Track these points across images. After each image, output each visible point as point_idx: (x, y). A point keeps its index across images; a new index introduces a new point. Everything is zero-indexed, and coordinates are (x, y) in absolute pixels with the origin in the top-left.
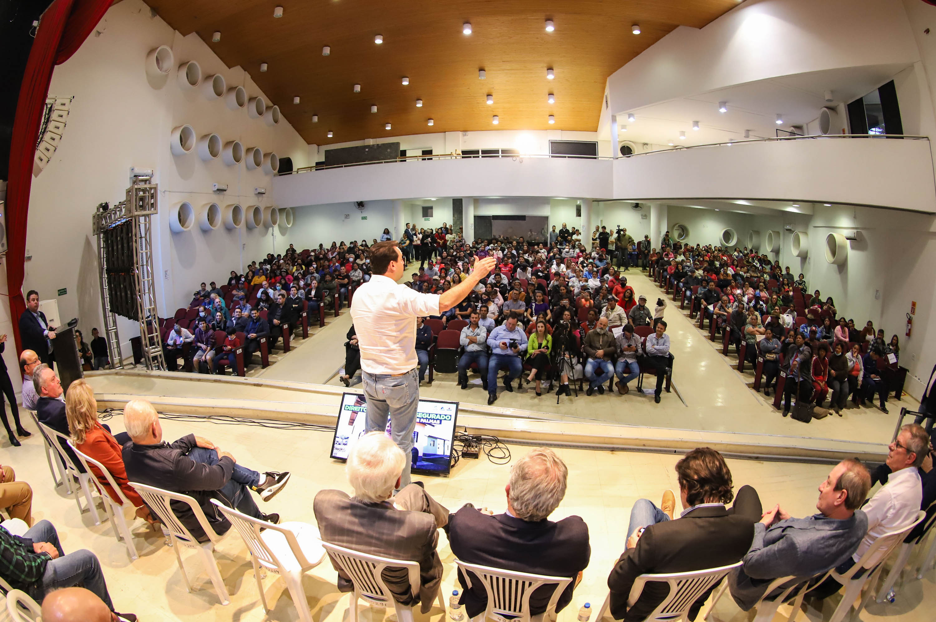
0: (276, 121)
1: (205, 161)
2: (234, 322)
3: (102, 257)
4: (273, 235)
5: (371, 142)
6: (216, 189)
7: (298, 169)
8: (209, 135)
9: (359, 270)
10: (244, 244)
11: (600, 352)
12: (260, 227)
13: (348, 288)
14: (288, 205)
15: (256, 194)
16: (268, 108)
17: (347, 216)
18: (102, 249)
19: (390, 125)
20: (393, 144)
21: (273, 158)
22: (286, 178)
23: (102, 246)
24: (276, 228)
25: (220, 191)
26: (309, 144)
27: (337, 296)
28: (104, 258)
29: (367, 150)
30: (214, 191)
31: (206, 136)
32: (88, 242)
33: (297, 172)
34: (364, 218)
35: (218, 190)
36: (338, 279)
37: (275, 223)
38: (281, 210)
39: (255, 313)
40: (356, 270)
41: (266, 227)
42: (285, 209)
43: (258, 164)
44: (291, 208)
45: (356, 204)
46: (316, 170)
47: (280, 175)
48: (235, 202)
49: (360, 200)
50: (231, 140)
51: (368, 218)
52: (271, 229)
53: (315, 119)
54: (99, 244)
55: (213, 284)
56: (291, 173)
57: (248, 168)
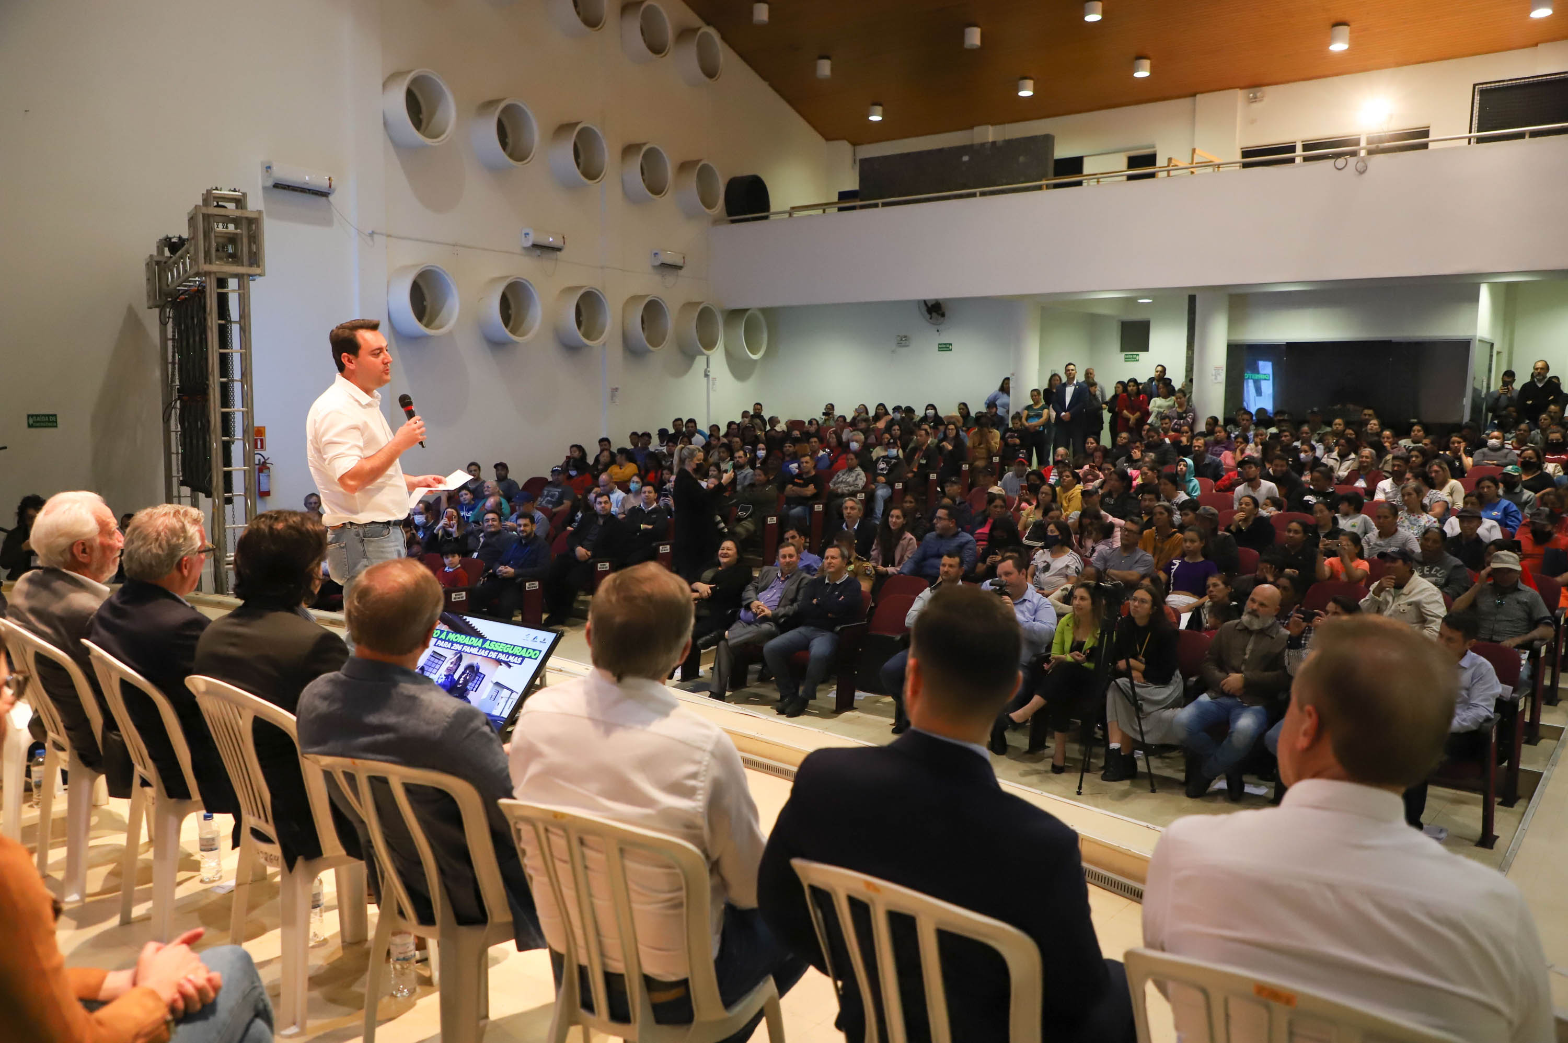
0: (710, 72)
1: (494, 170)
2: (482, 540)
3: (170, 360)
4: (706, 375)
5: (990, 134)
6: (529, 244)
7: (793, 208)
8: (499, 101)
9: (859, 470)
10: (616, 389)
11: (1234, 679)
12: (662, 354)
13: (812, 508)
14: (753, 301)
15: (654, 267)
16: (685, 34)
17: (903, 341)
18: (170, 343)
19: (1030, 83)
20: (1033, 139)
21: (705, 175)
22: (749, 230)
23: (170, 335)
24: (717, 356)
25: (541, 249)
26: (827, 139)
27: (772, 520)
28: (173, 363)
29: (966, 158)
30: (525, 248)
31: (489, 104)
32: (133, 321)
33: (790, 215)
34: (945, 347)
35: (535, 246)
36: (795, 484)
37: (710, 344)
38: (734, 315)
39: (525, 525)
40: (851, 469)
41: (688, 355)
42: (746, 310)
43: (656, 188)
44: (764, 311)
45: (924, 309)
46: (840, 209)
47: (733, 222)
48: (586, 280)
49: (932, 295)
50: (573, 121)
51: (954, 347)
52: (700, 361)
53: (825, 68)
54: (163, 332)
55: (501, 467)
56: (766, 218)
57: (630, 197)
